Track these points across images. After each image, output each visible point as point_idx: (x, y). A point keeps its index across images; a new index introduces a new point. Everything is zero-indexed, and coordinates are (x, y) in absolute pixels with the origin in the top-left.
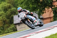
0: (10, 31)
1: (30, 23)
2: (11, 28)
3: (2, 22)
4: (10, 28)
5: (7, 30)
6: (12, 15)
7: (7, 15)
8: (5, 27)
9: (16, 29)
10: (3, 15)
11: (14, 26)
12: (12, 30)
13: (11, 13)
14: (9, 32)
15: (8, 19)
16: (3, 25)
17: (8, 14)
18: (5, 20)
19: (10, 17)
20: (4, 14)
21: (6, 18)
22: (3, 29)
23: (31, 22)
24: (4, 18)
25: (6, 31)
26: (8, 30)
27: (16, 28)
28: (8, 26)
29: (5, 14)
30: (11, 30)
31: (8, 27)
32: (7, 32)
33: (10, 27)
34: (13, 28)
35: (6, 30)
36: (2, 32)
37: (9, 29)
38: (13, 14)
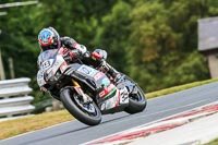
0: (185, 77)
1: (81, 98)
2: (187, 68)
3: (155, 41)
4: (184, 69)
5: (170, 73)
6: (193, 18)
7: (173, 17)
8: (165, 63)
9: (206, 70)
10: (158, 17)
11: (201, 59)
12: (192, 77)
13: (188, 11)
14: (182, 81)
15: (178, 31)
16: (157, 55)
17: (176, 14)
18: (164, 34)
19: (187, 25)
20: (162, 14)
21: (169, 28)
22: (158, 71)
23: (85, 97)
24: (162, 26)
25: (168, 79)
26: (176, 75)
27: (208, 69)
28: (177, 58)
29: (167, 11)
30: (189, 74)
31: (175, 63)
32: (174, 81)
33: (185, 65)
34: (196, 67)
35: (167, 74)
36: (153, 80)
37: (179, 70)
38: (197, 14)
